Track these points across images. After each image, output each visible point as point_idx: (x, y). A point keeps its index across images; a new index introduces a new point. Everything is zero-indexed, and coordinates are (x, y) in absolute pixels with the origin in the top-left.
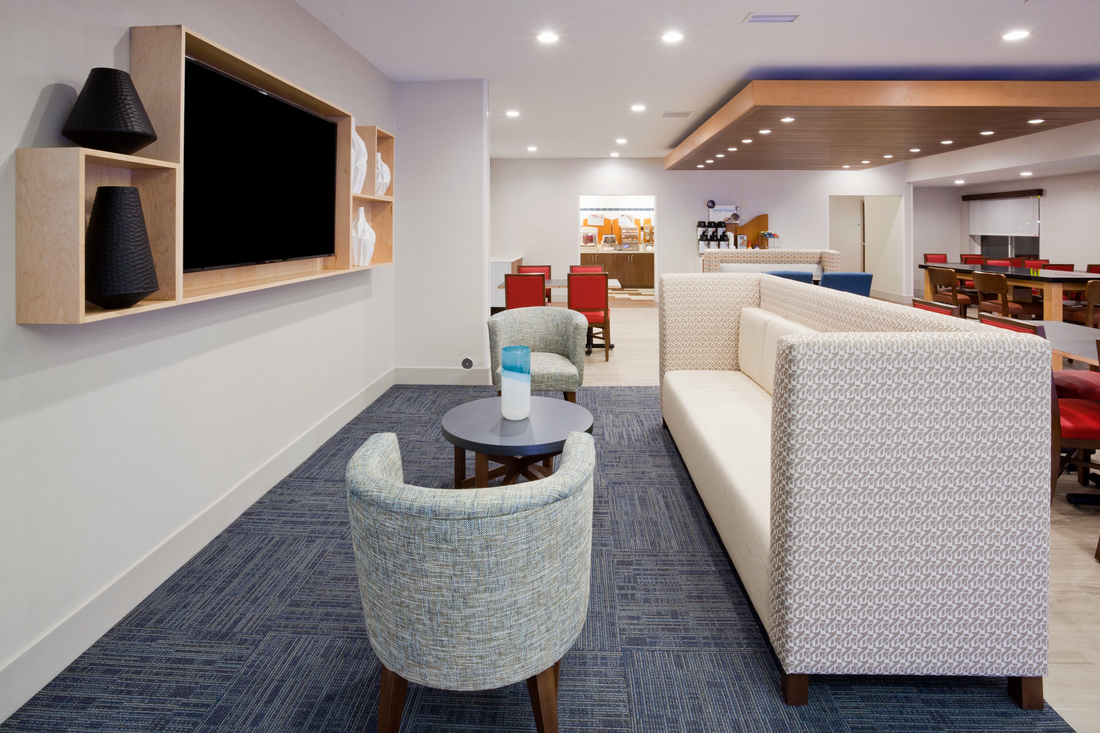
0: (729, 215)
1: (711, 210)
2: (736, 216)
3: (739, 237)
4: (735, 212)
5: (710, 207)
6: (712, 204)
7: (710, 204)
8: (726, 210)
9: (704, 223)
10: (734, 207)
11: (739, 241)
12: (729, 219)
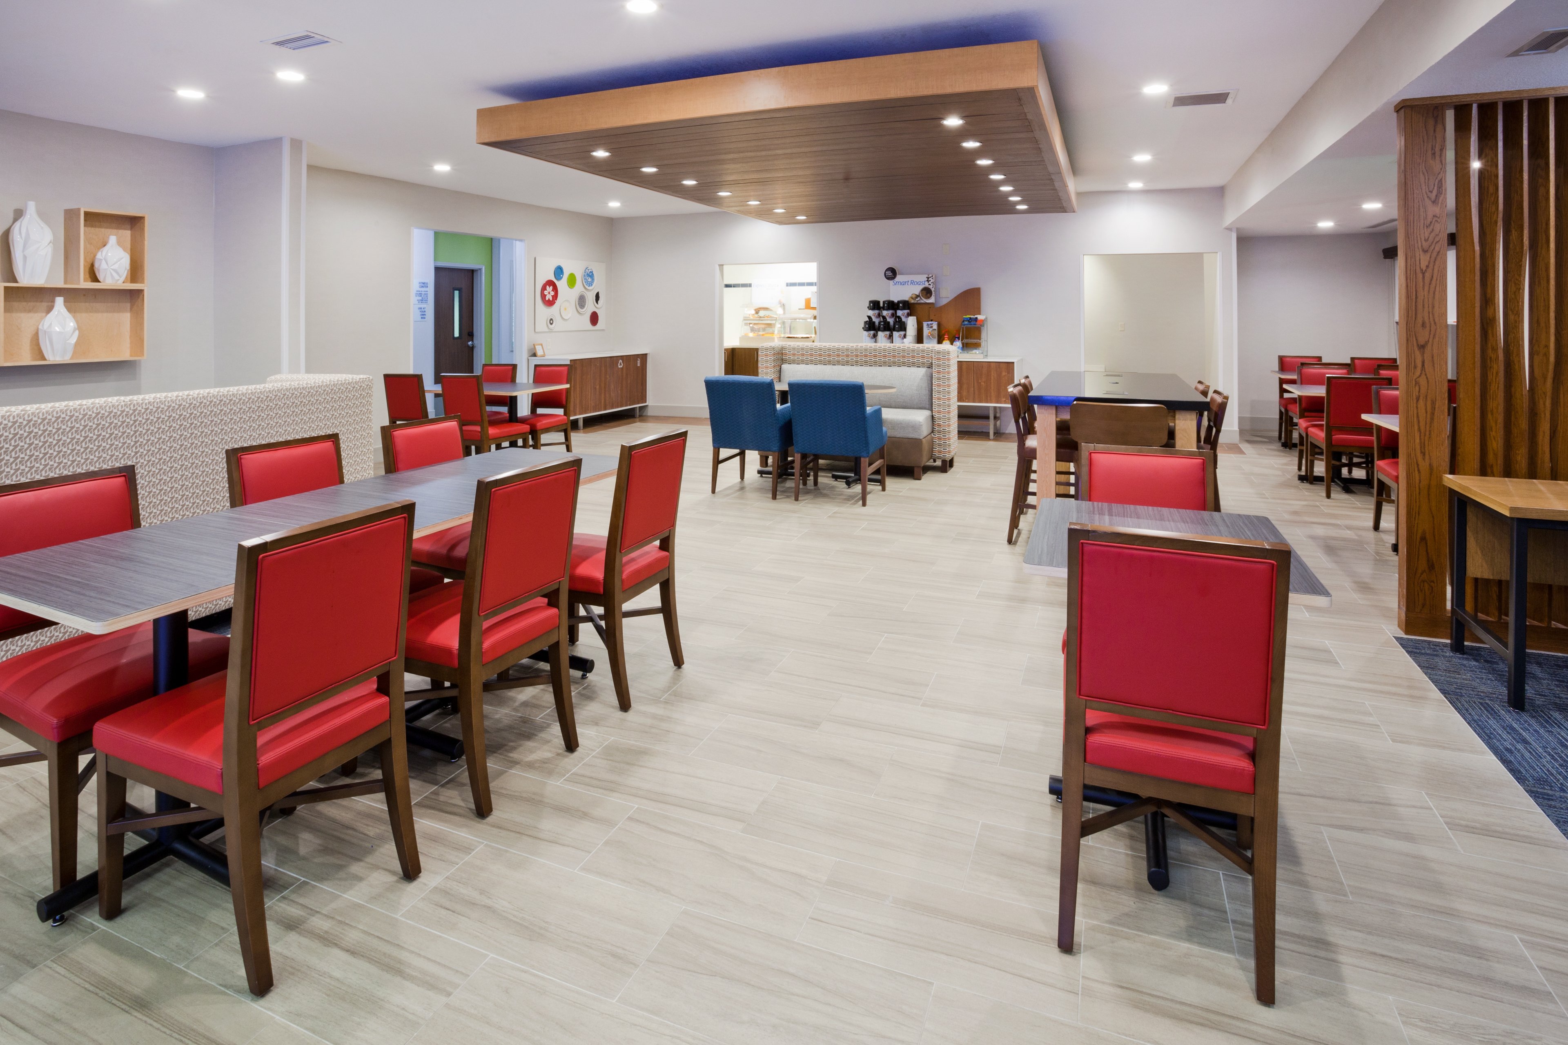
0: (917, 290)
1: (891, 282)
2: (927, 292)
3: (925, 324)
4: (927, 285)
5: (888, 278)
6: (891, 274)
7: (889, 274)
8: (913, 283)
9: (879, 302)
10: (923, 278)
11: (926, 331)
12: (918, 296)
